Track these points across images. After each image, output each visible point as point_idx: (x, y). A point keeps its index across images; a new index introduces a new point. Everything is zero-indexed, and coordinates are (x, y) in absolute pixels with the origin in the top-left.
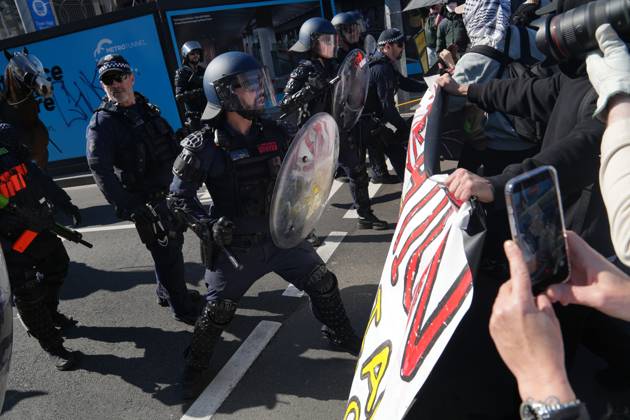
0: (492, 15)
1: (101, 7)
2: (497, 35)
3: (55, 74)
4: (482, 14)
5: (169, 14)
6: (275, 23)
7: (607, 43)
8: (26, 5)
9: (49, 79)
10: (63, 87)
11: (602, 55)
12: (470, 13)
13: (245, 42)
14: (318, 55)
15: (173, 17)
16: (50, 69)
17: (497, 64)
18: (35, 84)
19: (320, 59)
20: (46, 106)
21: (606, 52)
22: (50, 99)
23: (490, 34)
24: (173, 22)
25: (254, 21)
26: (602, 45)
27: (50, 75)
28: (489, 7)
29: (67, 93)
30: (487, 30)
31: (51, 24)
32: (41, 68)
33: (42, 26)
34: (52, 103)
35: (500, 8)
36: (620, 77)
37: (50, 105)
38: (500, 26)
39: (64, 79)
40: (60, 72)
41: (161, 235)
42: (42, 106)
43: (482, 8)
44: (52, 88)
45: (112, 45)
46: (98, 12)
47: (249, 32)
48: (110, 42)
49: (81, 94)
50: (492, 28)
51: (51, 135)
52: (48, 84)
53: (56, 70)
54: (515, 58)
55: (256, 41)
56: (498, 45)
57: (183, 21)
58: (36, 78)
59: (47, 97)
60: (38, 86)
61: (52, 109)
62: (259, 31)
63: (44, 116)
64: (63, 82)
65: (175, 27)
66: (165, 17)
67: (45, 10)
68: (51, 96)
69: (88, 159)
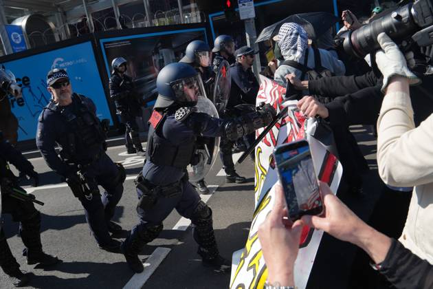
0: (294, 41)
1: (59, 36)
2: (298, 54)
3: (25, 82)
4: (289, 41)
5: (102, 41)
6: (174, 45)
7: (385, 44)
8: (7, 36)
9: (20, 86)
10: (30, 90)
11: (384, 52)
12: (281, 40)
13: (154, 58)
14: (199, 65)
15: (104, 43)
16: (21, 78)
17: (300, 72)
18: (10, 89)
19: (200, 68)
20: (18, 102)
21: (385, 49)
22: (21, 98)
23: (294, 53)
24: (105, 46)
25: (160, 44)
26: (382, 46)
27: (21, 82)
28: (292, 36)
29: (33, 94)
30: (292, 51)
31: (24, 48)
32: (14, 79)
33: (18, 50)
34: (23, 101)
35: (299, 37)
36: (395, 65)
37: (21, 102)
38: (299, 48)
39: (31, 85)
40: (28, 80)
41: (87, 192)
42: (15, 103)
43: (288, 38)
44: (21, 91)
45: (63, 62)
46: (57, 39)
47: (157, 52)
48: (62, 60)
49: (42, 95)
50: (295, 49)
51: (20, 123)
52: (19, 89)
53: (26, 79)
54: (311, 68)
55: (161, 58)
56: (300, 60)
57: (111, 46)
58: (10, 85)
59: (18, 97)
60: (12, 90)
61: (23, 105)
62: (163, 51)
63: (16, 110)
64: (30, 87)
65: (105, 49)
66: (98, 42)
67: (20, 39)
68: (21, 96)
69: (37, 142)
